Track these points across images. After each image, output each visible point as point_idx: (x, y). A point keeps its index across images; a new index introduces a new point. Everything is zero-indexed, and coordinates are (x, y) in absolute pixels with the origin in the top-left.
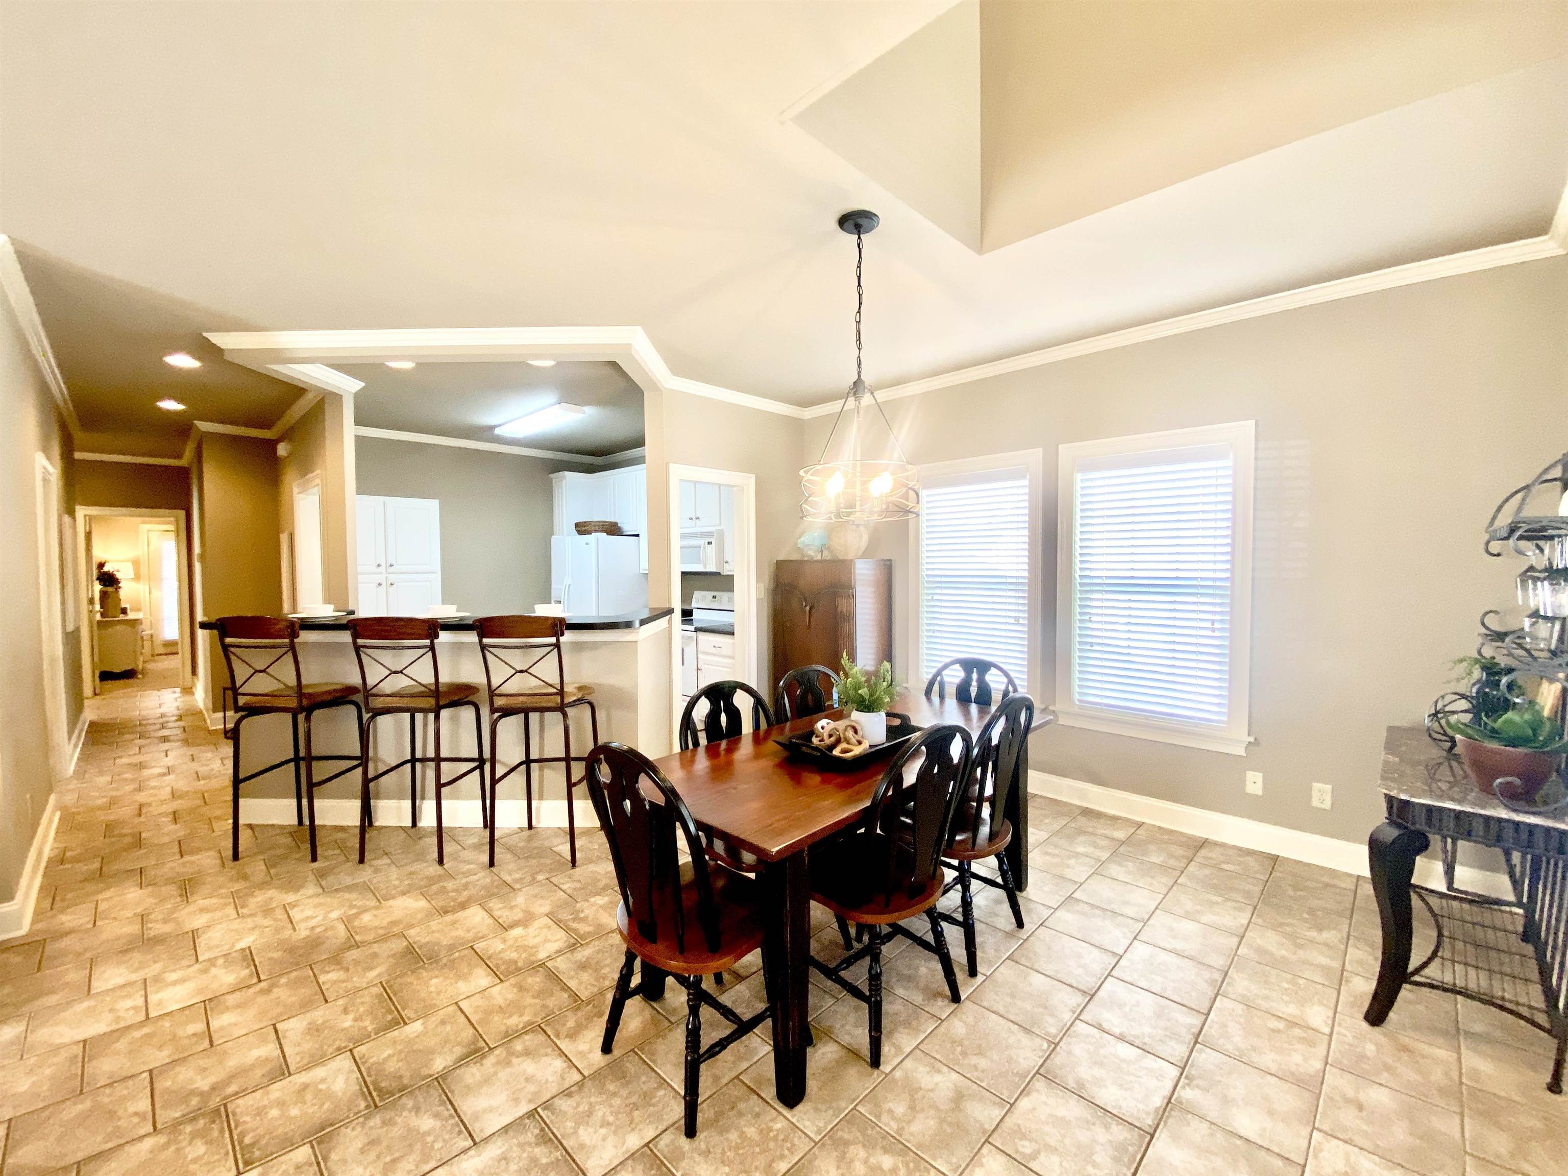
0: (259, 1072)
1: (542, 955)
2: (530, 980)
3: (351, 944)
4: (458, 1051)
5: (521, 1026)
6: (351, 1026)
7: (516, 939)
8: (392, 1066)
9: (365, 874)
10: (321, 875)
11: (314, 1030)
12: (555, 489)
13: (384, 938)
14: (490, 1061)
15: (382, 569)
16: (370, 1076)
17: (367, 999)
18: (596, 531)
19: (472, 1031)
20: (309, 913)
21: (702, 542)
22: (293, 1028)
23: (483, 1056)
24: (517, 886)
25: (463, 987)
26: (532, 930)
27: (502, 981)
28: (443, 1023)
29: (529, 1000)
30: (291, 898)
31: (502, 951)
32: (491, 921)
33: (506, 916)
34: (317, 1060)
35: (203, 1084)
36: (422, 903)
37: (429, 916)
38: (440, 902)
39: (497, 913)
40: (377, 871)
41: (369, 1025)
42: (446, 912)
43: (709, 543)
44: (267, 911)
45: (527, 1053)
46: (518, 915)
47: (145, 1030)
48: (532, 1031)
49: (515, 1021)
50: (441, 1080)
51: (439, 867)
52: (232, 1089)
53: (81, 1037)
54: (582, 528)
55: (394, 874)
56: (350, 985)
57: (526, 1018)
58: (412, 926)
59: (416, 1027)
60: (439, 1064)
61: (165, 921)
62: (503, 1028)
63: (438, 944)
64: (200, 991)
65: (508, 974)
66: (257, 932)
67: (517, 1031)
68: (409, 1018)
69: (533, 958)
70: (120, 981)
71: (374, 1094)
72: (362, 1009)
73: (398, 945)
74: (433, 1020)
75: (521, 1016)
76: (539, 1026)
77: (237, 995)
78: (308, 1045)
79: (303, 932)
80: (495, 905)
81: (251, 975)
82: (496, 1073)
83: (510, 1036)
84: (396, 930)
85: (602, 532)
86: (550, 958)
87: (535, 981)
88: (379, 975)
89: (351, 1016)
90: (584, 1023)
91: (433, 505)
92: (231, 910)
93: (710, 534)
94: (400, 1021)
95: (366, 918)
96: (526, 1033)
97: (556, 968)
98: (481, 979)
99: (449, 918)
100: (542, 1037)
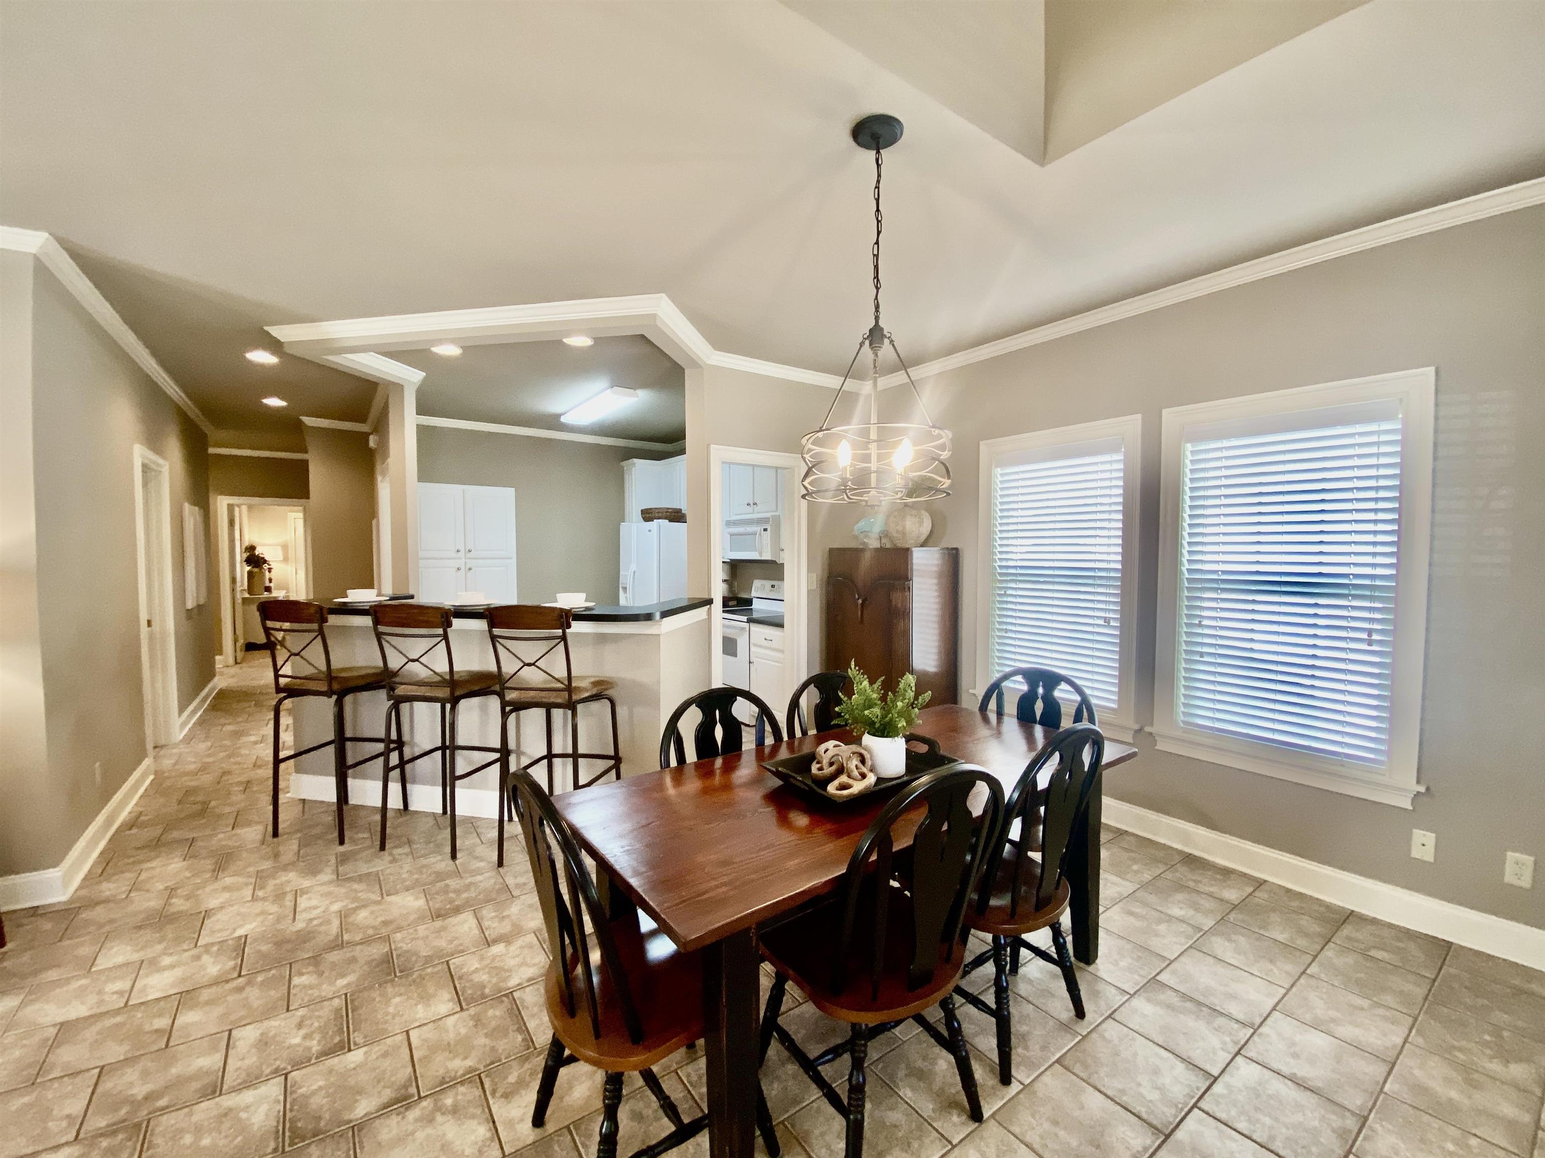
0: (195, 1085)
1: (513, 982)
2: (490, 1013)
3: (338, 944)
4: (388, 1094)
5: (461, 1072)
6: (299, 1045)
7: (494, 958)
8: (318, 1101)
9: (381, 864)
10: (343, 859)
11: (263, 1043)
12: (626, 476)
13: (367, 941)
14: (413, 1114)
15: (462, 554)
16: (291, 1110)
17: (326, 1011)
18: (659, 518)
19: (410, 1069)
20: (314, 903)
21: (758, 529)
22: (247, 1036)
23: (408, 1107)
24: (516, 893)
25: (421, 1013)
26: (514, 948)
27: (462, 1009)
28: (385, 1055)
29: (481, 1041)
30: (306, 883)
31: (477, 970)
32: (476, 932)
33: (495, 927)
34: (251, 1081)
35: (140, 1091)
36: (421, 903)
37: (421, 919)
38: (436, 904)
39: (486, 924)
40: (394, 860)
41: (315, 1046)
42: (438, 916)
43: (765, 530)
44: (279, 897)
45: (455, 1111)
46: (505, 928)
47: (118, 1019)
48: (470, 1081)
49: (458, 1065)
50: (358, 1128)
51: (451, 862)
52: (162, 1103)
53: (60, 1019)
54: (648, 515)
55: (407, 865)
56: (316, 993)
57: (469, 1063)
58: (399, 929)
59: (356, 1057)
60: (363, 1108)
61: (188, 898)
62: (441, 1072)
63: (416, 954)
64: (183, 980)
65: (472, 1000)
66: (260, 919)
67: (455, 1078)
68: (355, 1044)
69: (503, 985)
70: (120, 960)
71: (287, 1134)
72: (316, 1024)
73: (378, 950)
74: (377, 1049)
75: (466, 1058)
76: (479, 1075)
77: (214, 989)
78: (252, 1060)
79: (300, 925)
80: (488, 913)
81: (234, 968)
82: (413, 1133)
83: (446, 1084)
84: (384, 931)
85: (666, 518)
86: (521, 987)
87: (496, 1013)
88: (348, 984)
89: (303, 1032)
90: (528, 1078)
91: (509, 493)
92: (247, 893)
93: (765, 520)
94: (346, 1046)
95: (362, 916)
96: (462, 1083)
97: (523, 1001)
98: (443, 1004)
99: (438, 923)
100: (478, 1092)
